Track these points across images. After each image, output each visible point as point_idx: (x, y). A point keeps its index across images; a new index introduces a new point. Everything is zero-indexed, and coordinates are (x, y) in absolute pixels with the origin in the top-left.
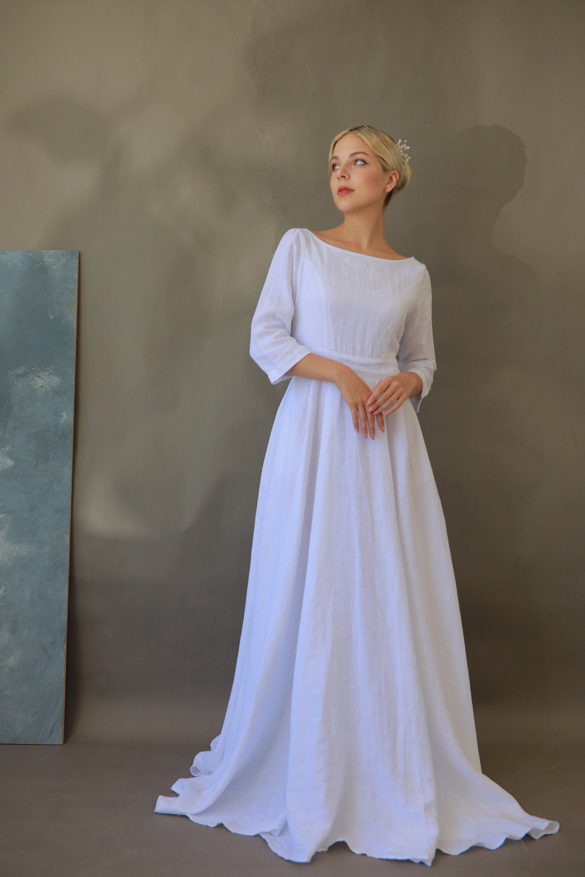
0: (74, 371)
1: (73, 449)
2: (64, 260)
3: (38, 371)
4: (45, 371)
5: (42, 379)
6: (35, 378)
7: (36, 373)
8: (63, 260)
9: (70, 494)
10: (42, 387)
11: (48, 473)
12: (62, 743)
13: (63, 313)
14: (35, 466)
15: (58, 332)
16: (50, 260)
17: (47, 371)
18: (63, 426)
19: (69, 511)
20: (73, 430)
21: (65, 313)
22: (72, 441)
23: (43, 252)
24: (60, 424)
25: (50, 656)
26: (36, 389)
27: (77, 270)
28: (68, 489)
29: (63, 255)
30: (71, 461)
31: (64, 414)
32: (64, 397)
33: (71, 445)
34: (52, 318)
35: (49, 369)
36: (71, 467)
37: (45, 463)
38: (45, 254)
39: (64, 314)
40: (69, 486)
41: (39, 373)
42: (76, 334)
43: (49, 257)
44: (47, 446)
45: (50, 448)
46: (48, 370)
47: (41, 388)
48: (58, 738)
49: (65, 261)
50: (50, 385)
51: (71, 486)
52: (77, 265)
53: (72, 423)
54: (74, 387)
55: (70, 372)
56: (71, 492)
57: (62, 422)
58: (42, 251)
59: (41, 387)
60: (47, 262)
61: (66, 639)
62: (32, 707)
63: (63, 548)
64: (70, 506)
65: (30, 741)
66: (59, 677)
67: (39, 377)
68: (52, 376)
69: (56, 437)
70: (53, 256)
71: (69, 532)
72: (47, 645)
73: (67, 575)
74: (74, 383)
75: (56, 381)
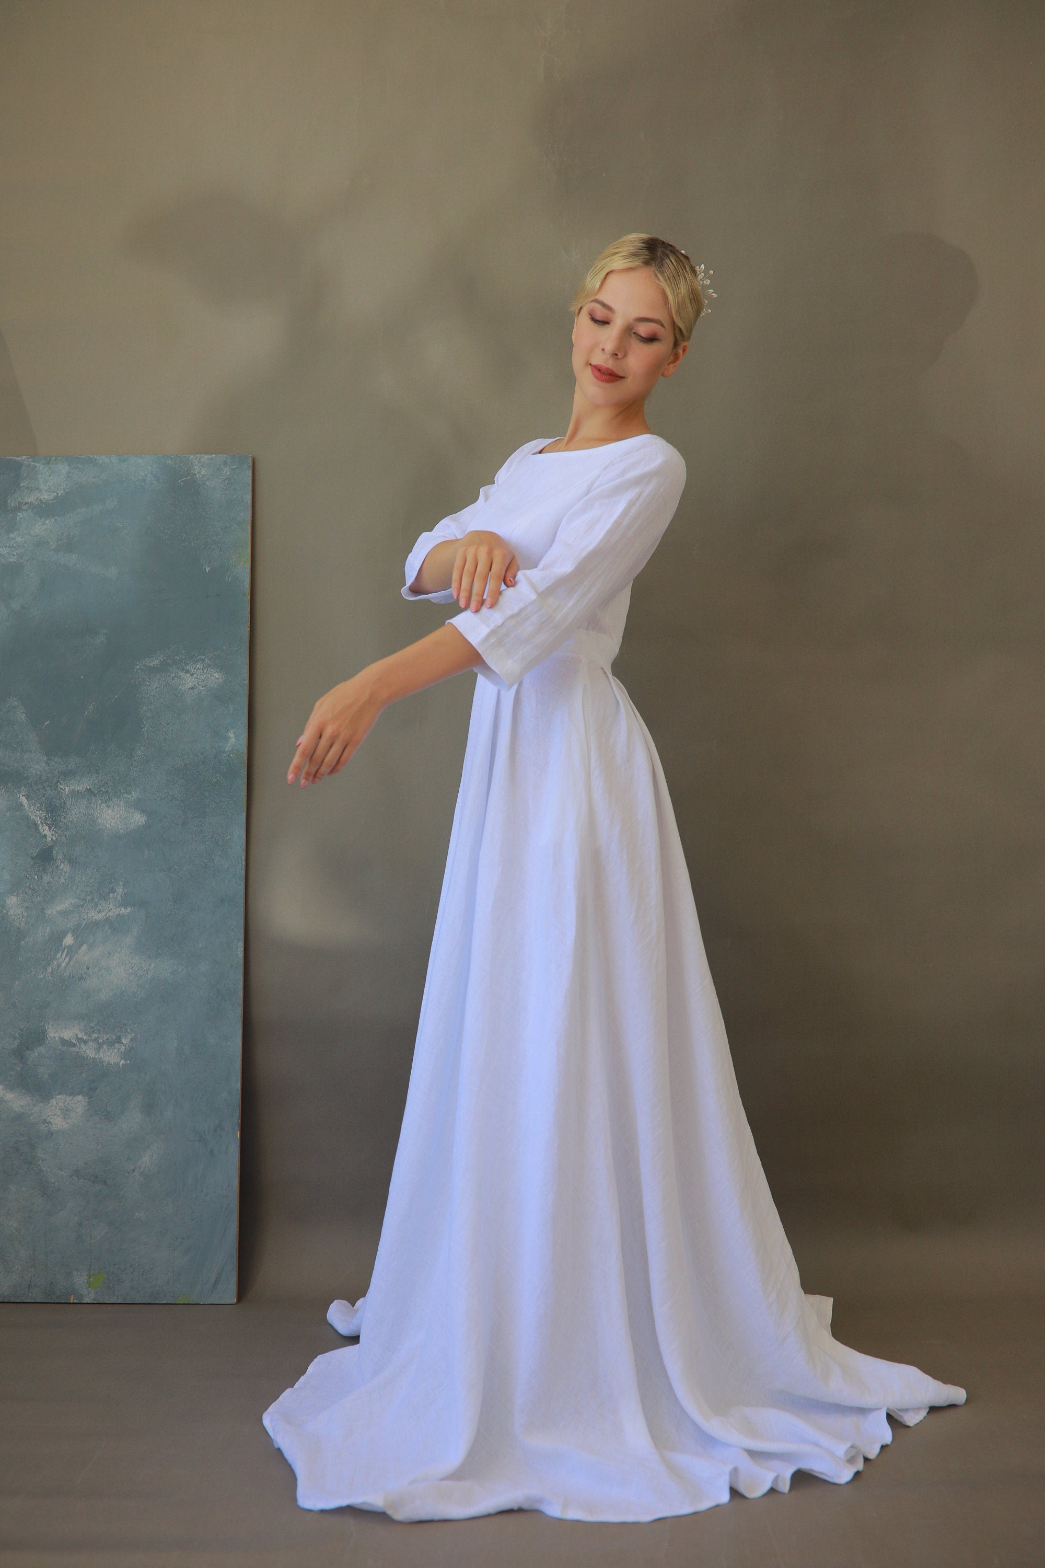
0: (247, 661)
1: (246, 794)
2: (227, 471)
3: (185, 662)
4: (197, 662)
5: (192, 675)
6: (181, 674)
7: (181, 665)
8: (225, 472)
9: (243, 872)
10: (192, 688)
11: (204, 836)
12: (235, 1300)
13: (227, 563)
14: (182, 825)
15: (218, 595)
16: (204, 471)
17: (201, 662)
18: (229, 755)
19: (242, 901)
20: (246, 761)
21: (231, 562)
22: (245, 780)
23: (190, 458)
24: (225, 752)
25: (212, 1151)
26: (183, 693)
27: (250, 488)
28: (239, 863)
29: (225, 463)
30: (244, 815)
31: (231, 735)
32: (230, 706)
33: (244, 788)
34: (207, 571)
35: (205, 658)
36: (244, 826)
37: (200, 819)
38: (195, 461)
39: (229, 563)
40: (242, 859)
41: (186, 664)
42: (249, 597)
43: (202, 466)
44: (203, 790)
45: (207, 794)
46: (203, 660)
47: (190, 691)
48: (228, 1292)
49: (228, 474)
50: (205, 686)
51: (244, 858)
52: (249, 480)
53: (245, 750)
54: (247, 688)
55: (240, 663)
56: (244, 868)
57: (228, 748)
58: (189, 457)
59: (190, 689)
60: (198, 475)
61: (240, 1121)
62: (183, 1239)
63: (232, 966)
64: (242, 893)
65: (180, 1298)
66: (229, 1186)
67: (187, 672)
68: (209, 671)
69: (217, 775)
70: (207, 464)
71: (242, 937)
72: (206, 1133)
73: (239, 1011)
74: (247, 682)
75: (215, 678)
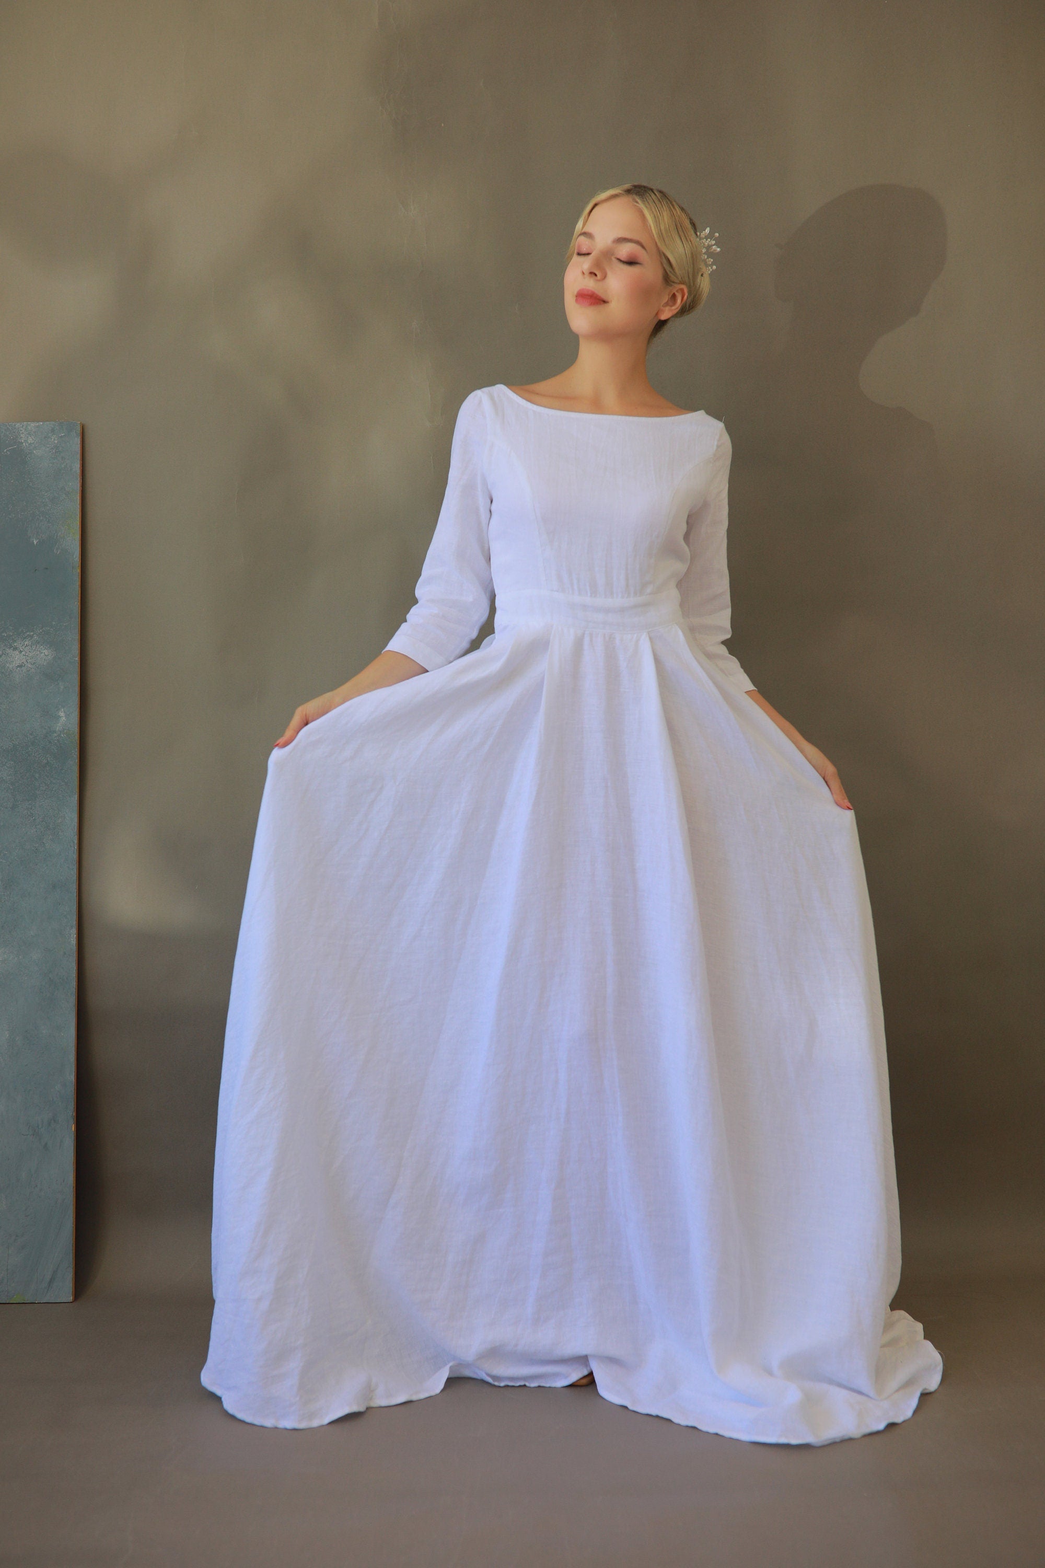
0: (78, 637)
1: (78, 776)
2: (54, 440)
3: (13, 639)
4: (25, 638)
5: (21, 652)
6: (9, 651)
7: (9, 642)
8: (52, 440)
9: (75, 857)
10: (20, 666)
11: (35, 819)
12: (71, 1299)
13: (56, 534)
14: (11, 808)
15: (47, 569)
16: (31, 440)
17: (29, 638)
18: (59, 735)
19: (74, 888)
20: (78, 742)
21: (59, 534)
22: (77, 761)
23: (17, 426)
24: (55, 732)
25: (45, 1145)
26: (11, 671)
27: (79, 456)
28: (71, 846)
29: (53, 431)
30: (76, 797)
31: (62, 714)
32: (60, 684)
33: (76, 769)
34: (35, 543)
35: (33, 634)
36: (76, 809)
37: (30, 802)
38: (22, 429)
39: (57, 535)
40: (74, 842)
41: (14, 641)
42: (79, 570)
43: (29, 434)
44: (32, 771)
45: (37, 775)
46: (32, 637)
47: (18, 669)
48: (64, 1290)
49: (56, 442)
50: (34, 663)
51: (76, 841)
52: (78, 448)
53: (75, 729)
54: (77, 666)
55: (70, 639)
56: (76, 852)
57: (58, 727)
58: (15, 425)
59: (18, 666)
60: (24, 444)
61: (74, 1114)
62: (17, 1236)
63: (65, 953)
64: (75, 877)
65: (15, 1297)
66: (64, 1181)
67: (15, 649)
68: (38, 647)
69: (47, 756)
70: (35, 432)
71: (74, 922)
72: (40, 1127)
73: (73, 1000)
74: (77, 659)
75: (45, 654)
